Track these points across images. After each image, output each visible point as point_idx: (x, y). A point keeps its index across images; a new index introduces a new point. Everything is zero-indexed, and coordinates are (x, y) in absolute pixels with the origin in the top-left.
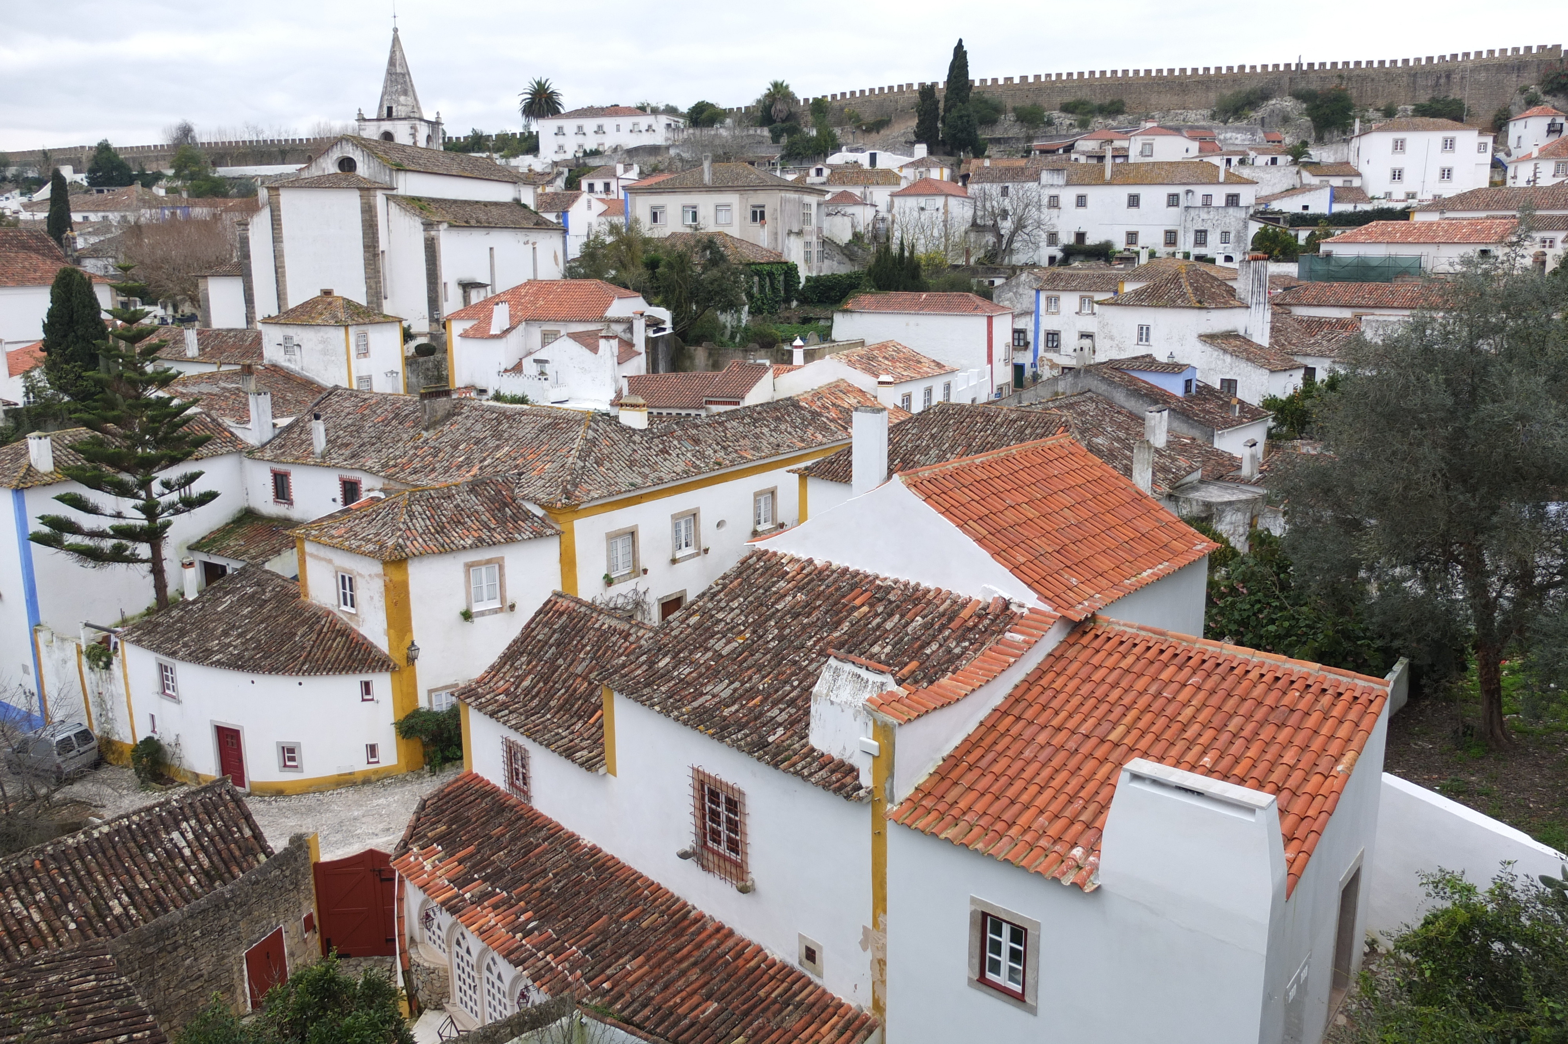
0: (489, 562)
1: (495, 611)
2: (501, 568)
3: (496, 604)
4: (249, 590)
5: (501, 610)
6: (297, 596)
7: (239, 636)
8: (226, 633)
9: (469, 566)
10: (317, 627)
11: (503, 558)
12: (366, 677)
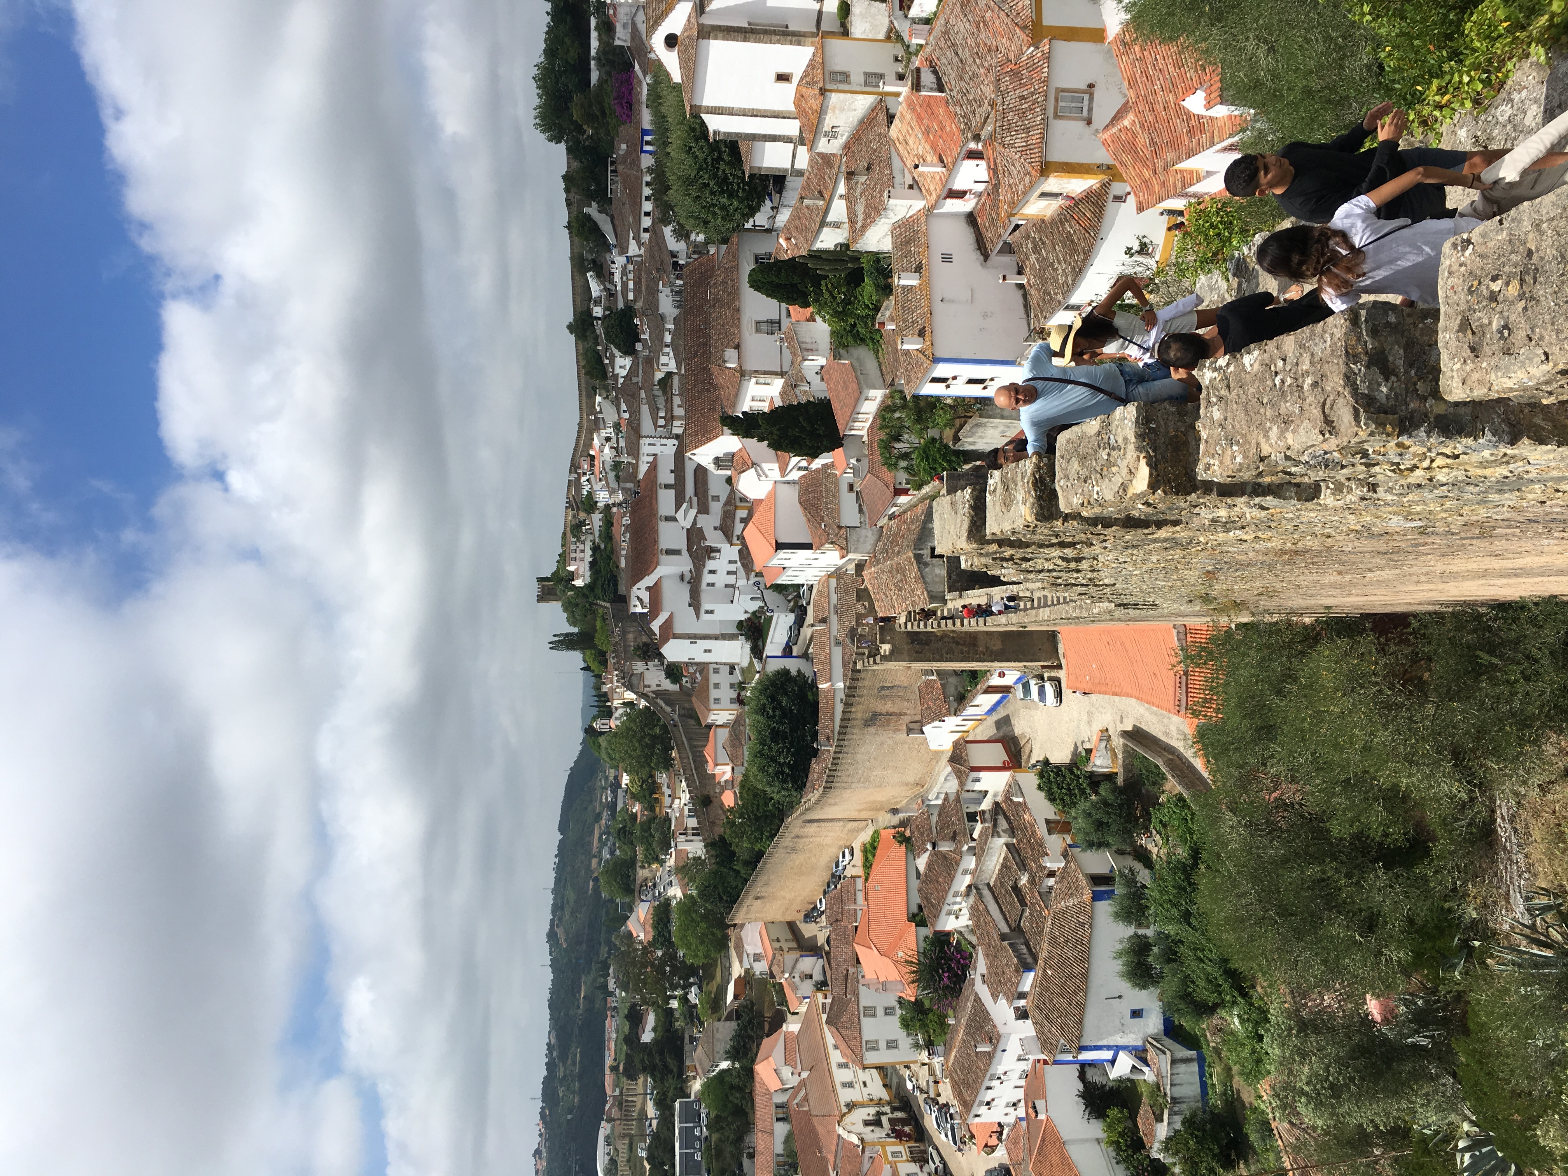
0: (1057, 100)
1: (1091, 99)
2: (1063, 90)
3: (1086, 97)
4: (1030, 246)
5: (1091, 95)
6: (1043, 221)
7: (1059, 263)
8: (1056, 270)
9: (1056, 116)
10: (1068, 217)
11: (1057, 89)
12: (1111, 198)
